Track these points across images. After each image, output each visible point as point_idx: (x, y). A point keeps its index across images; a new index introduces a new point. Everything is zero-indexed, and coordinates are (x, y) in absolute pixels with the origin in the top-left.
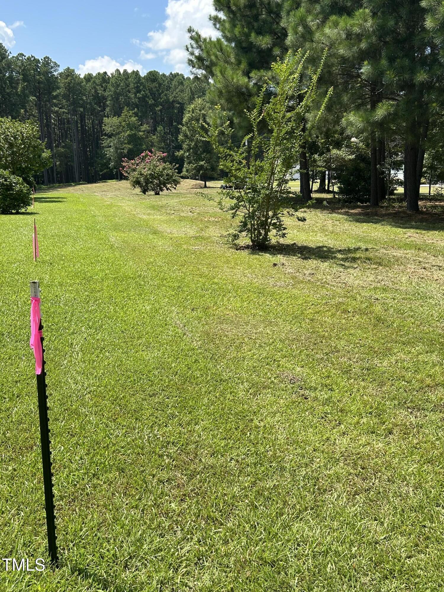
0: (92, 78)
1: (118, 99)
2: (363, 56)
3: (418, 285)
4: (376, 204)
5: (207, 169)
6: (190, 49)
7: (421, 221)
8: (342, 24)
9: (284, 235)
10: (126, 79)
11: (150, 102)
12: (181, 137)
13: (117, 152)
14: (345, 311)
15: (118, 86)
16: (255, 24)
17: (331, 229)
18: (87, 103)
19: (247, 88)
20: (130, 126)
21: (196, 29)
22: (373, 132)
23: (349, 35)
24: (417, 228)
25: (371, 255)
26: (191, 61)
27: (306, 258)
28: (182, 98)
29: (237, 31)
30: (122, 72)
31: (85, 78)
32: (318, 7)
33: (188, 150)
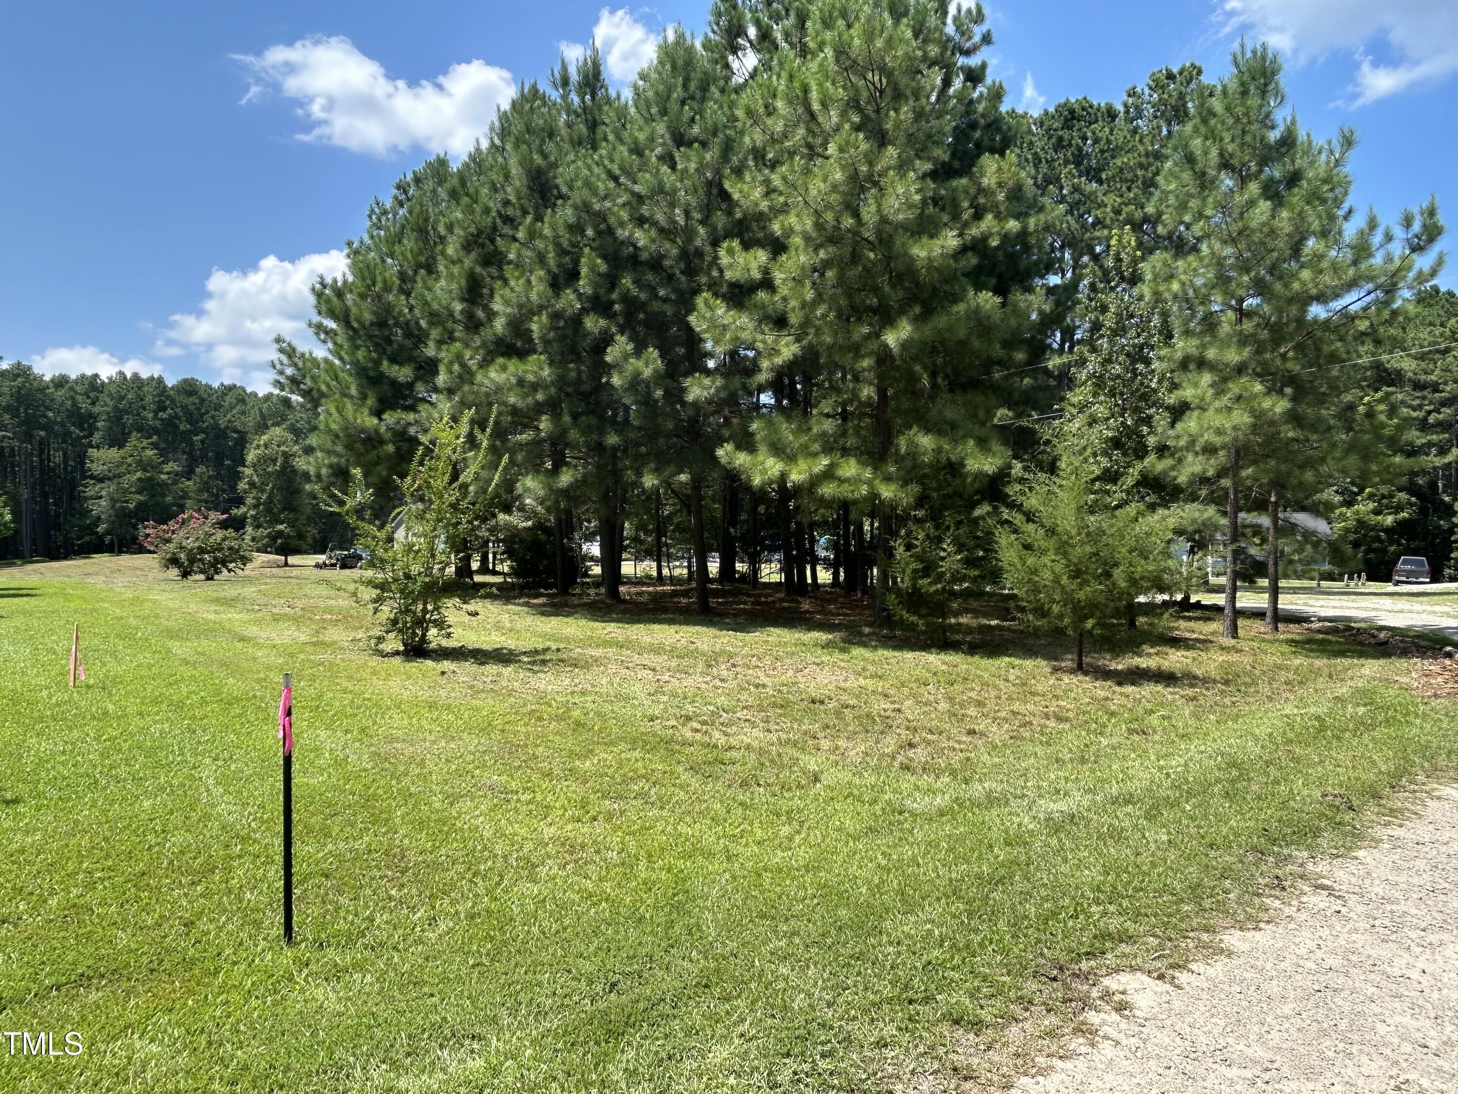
0: (67, 382)
1: (119, 419)
2: (539, 409)
3: (620, 685)
4: (564, 591)
5: (289, 537)
6: (278, 366)
7: (624, 612)
8: (511, 368)
9: (449, 635)
10: (139, 388)
11: (182, 427)
12: (242, 486)
13: (113, 506)
14: (540, 719)
15: (122, 398)
16: (389, 349)
17: (508, 625)
18: (56, 423)
19: (377, 431)
20: (143, 465)
21: (288, 339)
22: (557, 502)
23: (521, 382)
24: (619, 621)
25: (565, 656)
26: (279, 382)
27: (482, 664)
28: (243, 424)
29: (361, 354)
30: (129, 376)
31: (52, 381)
32: (477, 341)
33: (255, 507)
